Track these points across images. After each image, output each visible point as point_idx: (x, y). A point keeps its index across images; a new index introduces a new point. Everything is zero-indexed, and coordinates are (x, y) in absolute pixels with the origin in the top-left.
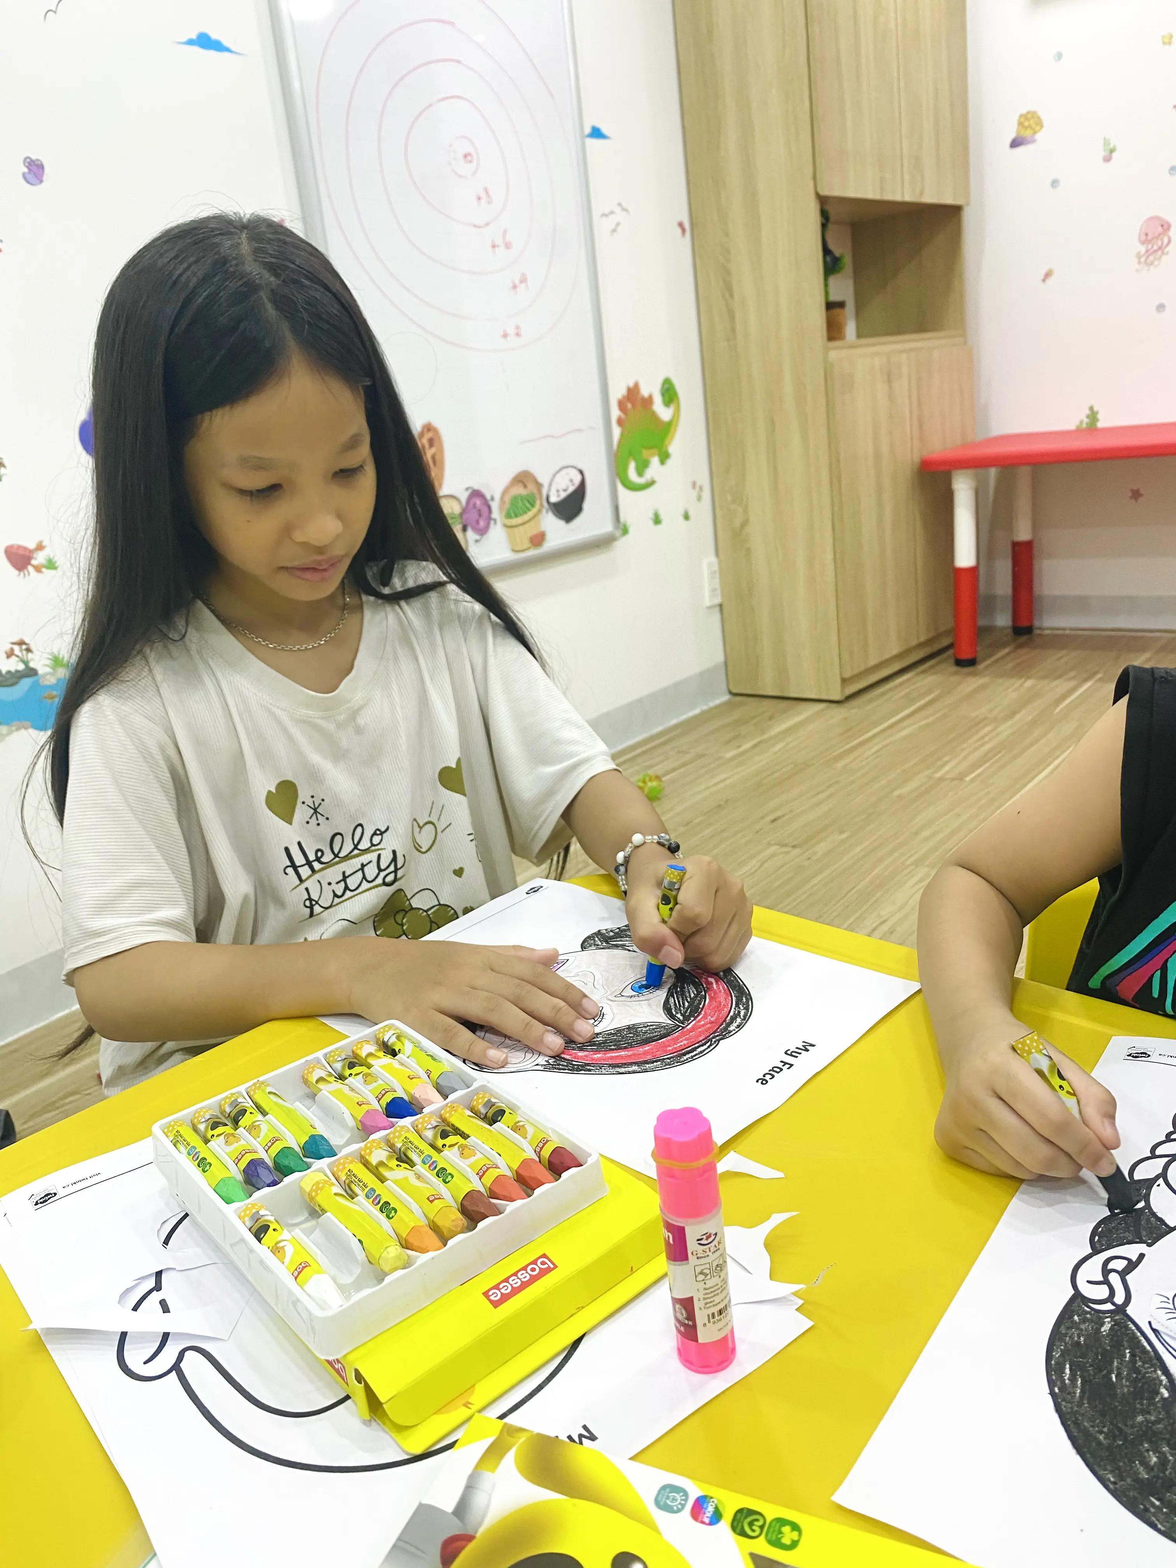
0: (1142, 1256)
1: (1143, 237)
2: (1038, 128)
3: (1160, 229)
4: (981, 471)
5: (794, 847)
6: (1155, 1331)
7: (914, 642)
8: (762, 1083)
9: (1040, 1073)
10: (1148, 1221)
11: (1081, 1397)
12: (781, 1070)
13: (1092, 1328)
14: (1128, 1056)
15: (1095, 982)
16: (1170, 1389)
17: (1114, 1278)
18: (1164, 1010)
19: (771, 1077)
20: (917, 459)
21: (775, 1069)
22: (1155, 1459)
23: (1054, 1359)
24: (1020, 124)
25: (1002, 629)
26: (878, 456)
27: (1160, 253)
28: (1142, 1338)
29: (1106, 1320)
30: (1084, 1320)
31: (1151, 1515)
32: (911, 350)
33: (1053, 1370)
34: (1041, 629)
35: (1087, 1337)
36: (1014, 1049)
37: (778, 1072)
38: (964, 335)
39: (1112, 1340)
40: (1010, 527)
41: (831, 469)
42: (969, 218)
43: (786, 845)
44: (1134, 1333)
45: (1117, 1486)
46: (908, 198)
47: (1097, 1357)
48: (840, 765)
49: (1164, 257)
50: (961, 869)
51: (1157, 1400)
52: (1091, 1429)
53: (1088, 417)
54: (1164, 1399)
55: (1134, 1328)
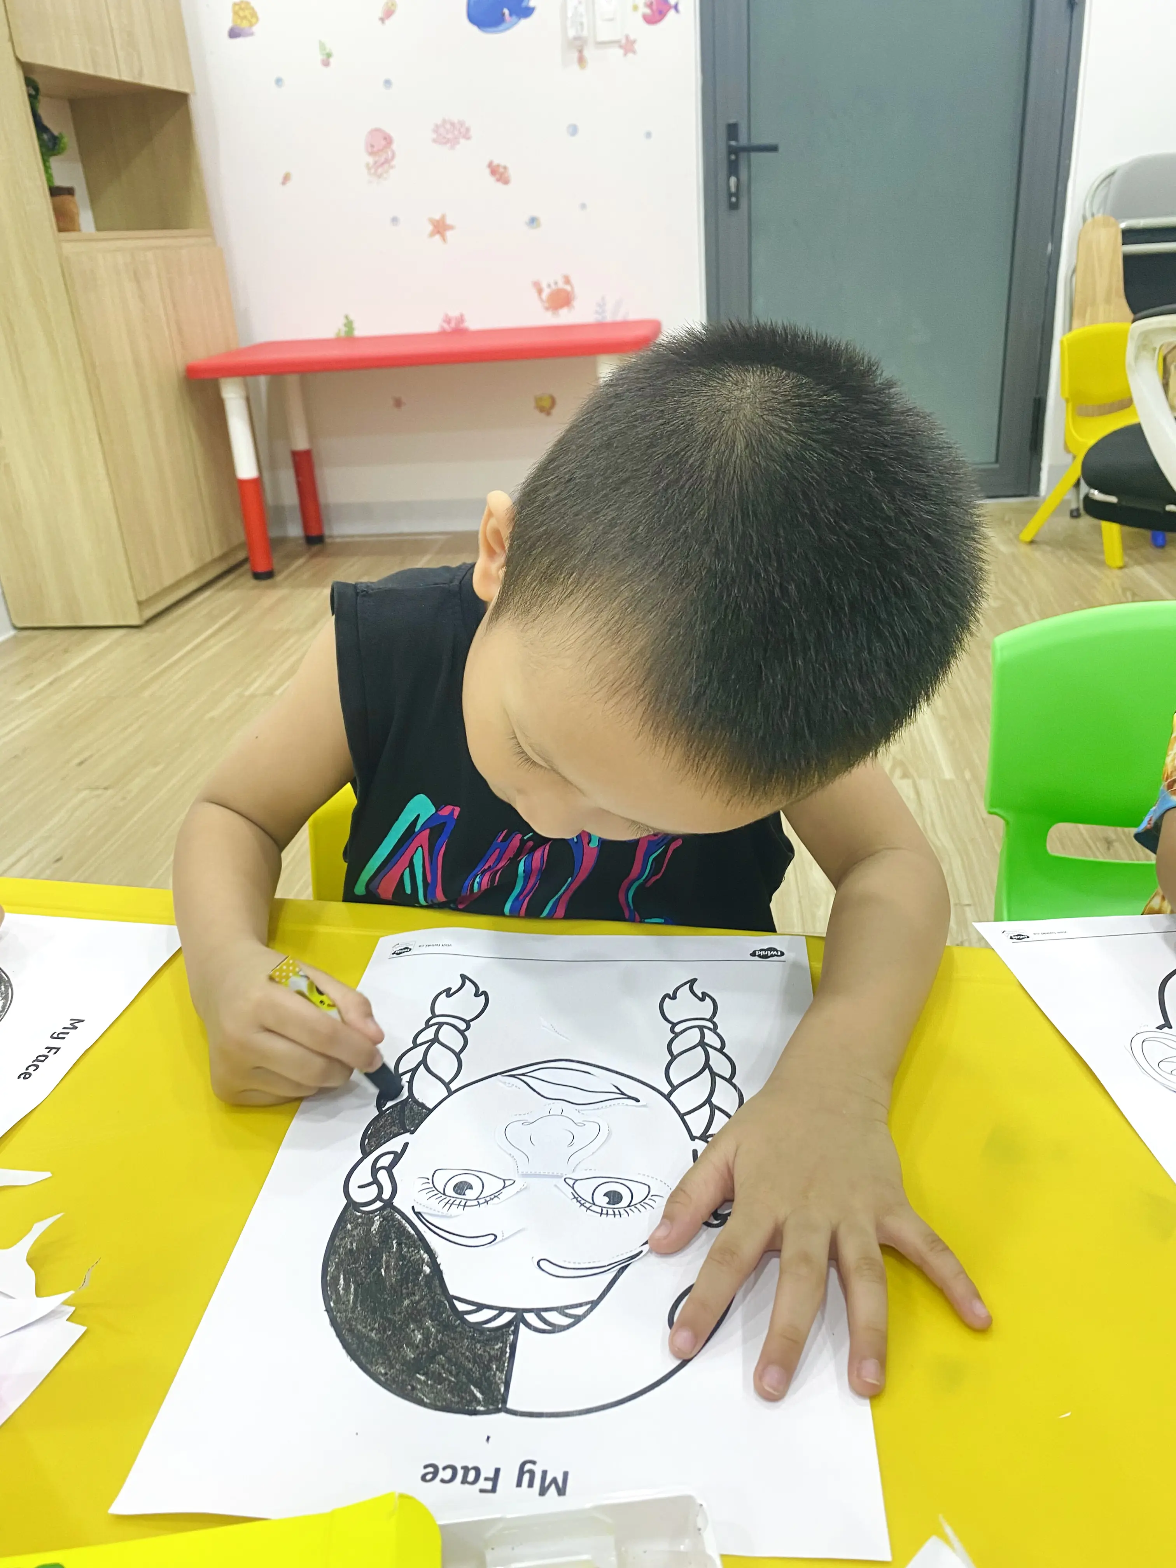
0: (406, 1145)
1: (370, 150)
2: (254, 20)
3: (383, 143)
4: (250, 379)
5: (106, 788)
6: (418, 1214)
7: (208, 558)
8: (24, 1078)
9: (301, 994)
10: (411, 1109)
11: (355, 1303)
12: (47, 1057)
13: (363, 1231)
14: (393, 954)
15: (360, 889)
16: (431, 1265)
17: (383, 1176)
18: (418, 902)
19: (35, 1068)
20: (181, 368)
21: (39, 1058)
22: (419, 1336)
23: (329, 1274)
24: (236, 13)
25: (295, 539)
26: (137, 363)
27: (386, 166)
28: (407, 1225)
29: (376, 1219)
30: (355, 1228)
31: (418, 1392)
32: (157, 248)
33: (328, 1284)
34: (331, 537)
35: (359, 1242)
36: (271, 979)
37: (43, 1061)
38: (211, 234)
39: (380, 1237)
40: (286, 435)
41: (86, 373)
42: (197, 105)
43: (97, 788)
44: (400, 1222)
45: (388, 1376)
46: (126, 77)
47: (369, 1257)
48: (146, 694)
49: (391, 171)
50: (208, 804)
51: (420, 1279)
52: (364, 1330)
53: (345, 325)
54: (426, 1276)
55: (399, 1217)
